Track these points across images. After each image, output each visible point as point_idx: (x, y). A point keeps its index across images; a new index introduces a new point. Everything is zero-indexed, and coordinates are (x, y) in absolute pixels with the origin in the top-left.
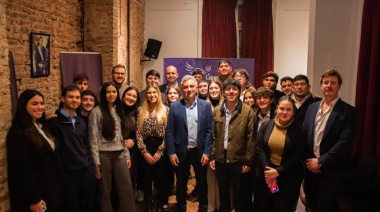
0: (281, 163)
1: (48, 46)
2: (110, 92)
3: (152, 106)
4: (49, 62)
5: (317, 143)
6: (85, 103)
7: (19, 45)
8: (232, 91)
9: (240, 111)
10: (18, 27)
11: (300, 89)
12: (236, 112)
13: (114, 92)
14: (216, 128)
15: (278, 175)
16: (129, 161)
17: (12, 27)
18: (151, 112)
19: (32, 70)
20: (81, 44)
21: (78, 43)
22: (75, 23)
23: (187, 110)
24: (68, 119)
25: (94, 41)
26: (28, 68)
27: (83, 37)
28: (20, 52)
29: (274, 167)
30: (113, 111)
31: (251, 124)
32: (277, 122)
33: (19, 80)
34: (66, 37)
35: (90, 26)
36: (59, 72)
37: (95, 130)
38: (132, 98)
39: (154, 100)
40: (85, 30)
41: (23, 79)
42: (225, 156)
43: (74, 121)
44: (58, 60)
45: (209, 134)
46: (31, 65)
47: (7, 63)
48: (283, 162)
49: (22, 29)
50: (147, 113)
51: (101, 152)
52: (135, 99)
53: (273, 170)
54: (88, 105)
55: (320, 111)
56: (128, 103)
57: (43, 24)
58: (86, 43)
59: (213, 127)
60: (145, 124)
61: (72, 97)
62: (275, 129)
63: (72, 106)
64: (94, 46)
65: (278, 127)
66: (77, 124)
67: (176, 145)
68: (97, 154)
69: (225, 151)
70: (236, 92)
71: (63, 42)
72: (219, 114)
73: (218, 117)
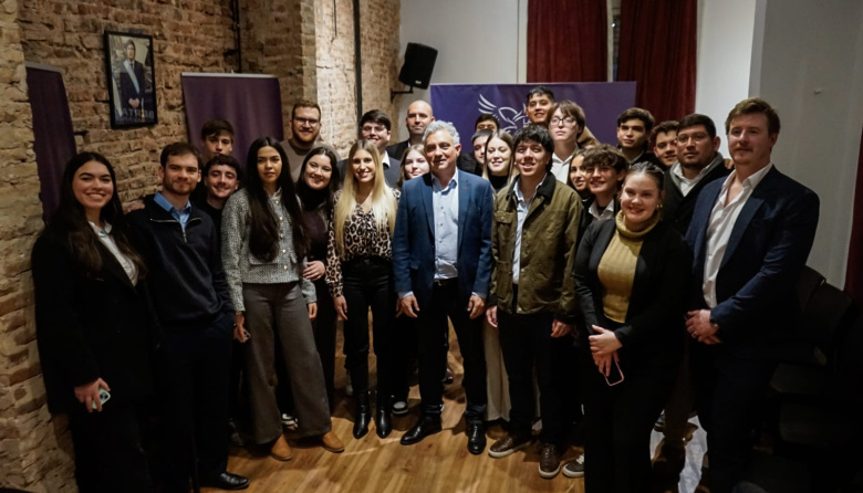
0: (628, 318)
1: (150, 59)
2: (264, 159)
3: (363, 189)
4: (153, 95)
5: (711, 276)
6: (215, 180)
7: (79, 59)
8: (528, 153)
9: (548, 200)
10: (74, 19)
11: (691, 148)
12: (538, 202)
13: (274, 159)
14: (497, 236)
15: (618, 345)
16: (313, 306)
17: (58, 20)
18: (360, 201)
19: (112, 113)
20: (234, 57)
21: (227, 54)
22: (218, 9)
23: (436, 196)
24: (168, 214)
25: (261, 48)
26: (104, 107)
27: (238, 41)
28: (82, 74)
29: (611, 326)
30: (275, 199)
31: (572, 228)
32: (621, 225)
33: (84, 133)
34: (195, 41)
35: (253, 16)
36: (181, 116)
37: (234, 239)
38: (319, 171)
39: (367, 178)
40: (242, 25)
41: (92, 132)
42: (515, 301)
43: (183, 219)
44: (178, 92)
45: (485, 250)
46: (110, 102)
47: (24, 96)
48: (631, 315)
49: (84, 25)
50: (354, 204)
51: (246, 286)
52: (328, 174)
53: (608, 335)
54: (221, 185)
55: (722, 199)
56: (312, 183)
57: (136, 11)
58: (245, 54)
59: (493, 233)
60: (348, 228)
61: (178, 168)
62: (616, 239)
63: (176, 186)
64: (263, 61)
65: (623, 236)
66: (190, 224)
67: (413, 273)
68: (239, 289)
69: (515, 287)
70: (538, 155)
71: (188, 51)
72: (504, 205)
73: (501, 214)
